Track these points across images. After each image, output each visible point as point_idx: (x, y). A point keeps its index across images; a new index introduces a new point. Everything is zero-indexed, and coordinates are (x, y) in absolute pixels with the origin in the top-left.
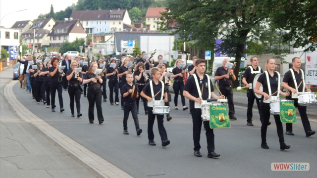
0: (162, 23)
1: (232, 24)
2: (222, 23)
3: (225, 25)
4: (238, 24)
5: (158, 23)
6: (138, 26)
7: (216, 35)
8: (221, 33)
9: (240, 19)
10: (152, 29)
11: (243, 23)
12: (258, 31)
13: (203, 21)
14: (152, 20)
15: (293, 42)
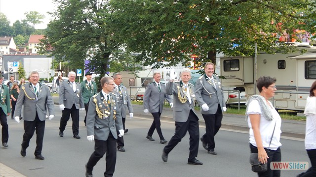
0: (41, 48)
1: (97, 48)
2: (90, 47)
3: (91, 49)
4: (102, 48)
5: (38, 48)
6: (21, 50)
7: (85, 56)
8: (89, 55)
9: (103, 44)
10: (34, 52)
11: (105, 47)
12: (117, 54)
13: (73, 46)
14: (33, 45)
15: (144, 62)
